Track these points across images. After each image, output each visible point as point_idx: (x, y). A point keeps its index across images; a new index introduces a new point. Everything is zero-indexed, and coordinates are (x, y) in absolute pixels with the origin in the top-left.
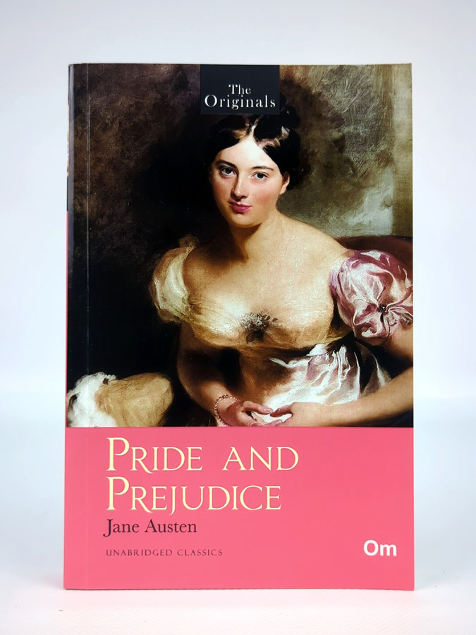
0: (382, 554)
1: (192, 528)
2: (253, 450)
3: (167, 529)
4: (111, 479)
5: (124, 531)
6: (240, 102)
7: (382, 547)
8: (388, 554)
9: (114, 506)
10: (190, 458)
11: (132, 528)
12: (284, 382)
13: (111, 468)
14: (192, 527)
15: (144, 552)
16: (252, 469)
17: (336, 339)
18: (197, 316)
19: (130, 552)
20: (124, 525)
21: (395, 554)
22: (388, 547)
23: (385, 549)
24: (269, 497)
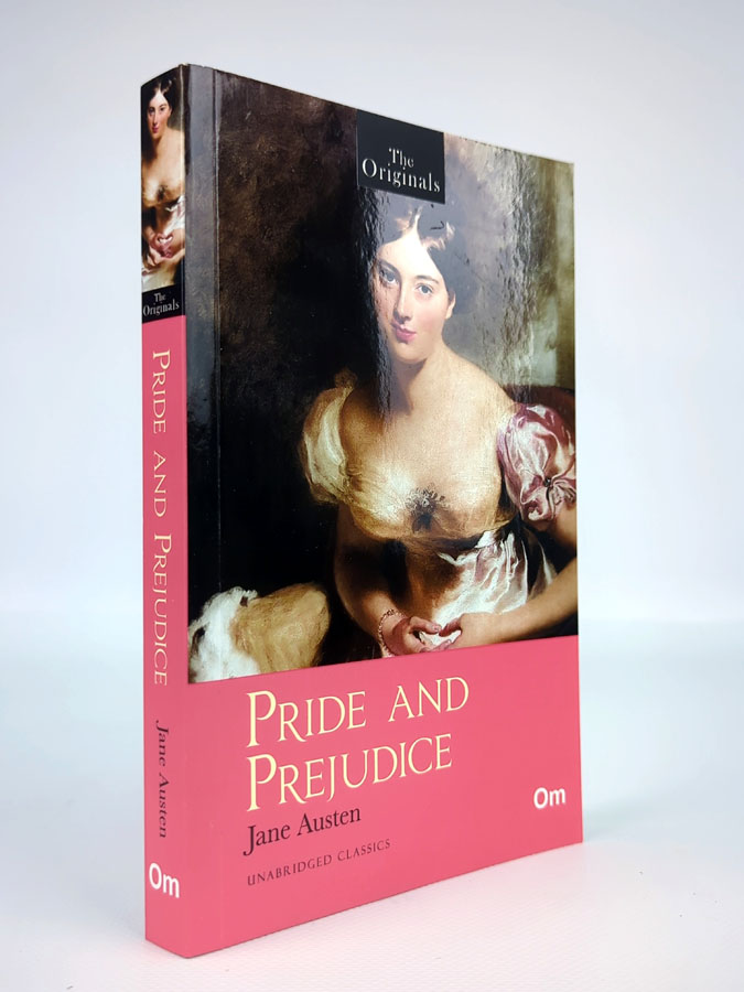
0: (551, 803)
1: (355, 815)
2: (421, 687)
3: (325, 823)
4: (253, 760)
5: (270, 841)
6: (401, 176)
7: (551, 794)
8: (557, 802)
9: (257, 805)
10: (351, 710)
11: (280, 834)
12: (452, 587)
13: (253, 743)
14: (355, 813)
15: (297, 868)
16: (421, 714)
17: (504, 524)
18: (357, 494)
19: (279, 871)
20: (270, 831)
21: (564, 801)
22: (557, 793)
23: (554, 796)
24: (439, 751)
